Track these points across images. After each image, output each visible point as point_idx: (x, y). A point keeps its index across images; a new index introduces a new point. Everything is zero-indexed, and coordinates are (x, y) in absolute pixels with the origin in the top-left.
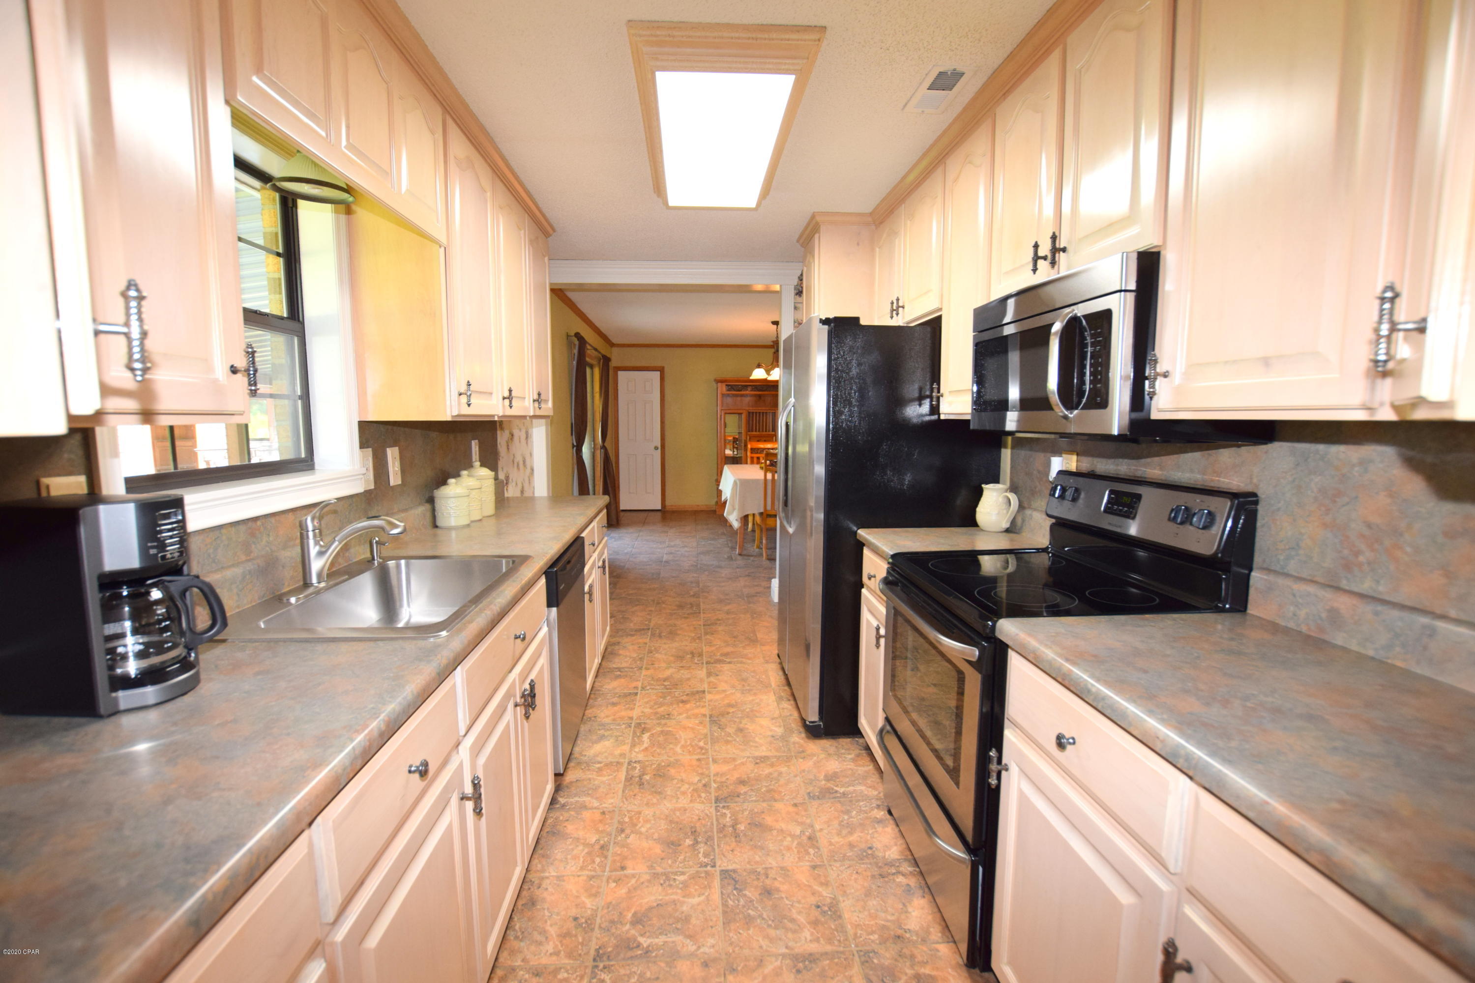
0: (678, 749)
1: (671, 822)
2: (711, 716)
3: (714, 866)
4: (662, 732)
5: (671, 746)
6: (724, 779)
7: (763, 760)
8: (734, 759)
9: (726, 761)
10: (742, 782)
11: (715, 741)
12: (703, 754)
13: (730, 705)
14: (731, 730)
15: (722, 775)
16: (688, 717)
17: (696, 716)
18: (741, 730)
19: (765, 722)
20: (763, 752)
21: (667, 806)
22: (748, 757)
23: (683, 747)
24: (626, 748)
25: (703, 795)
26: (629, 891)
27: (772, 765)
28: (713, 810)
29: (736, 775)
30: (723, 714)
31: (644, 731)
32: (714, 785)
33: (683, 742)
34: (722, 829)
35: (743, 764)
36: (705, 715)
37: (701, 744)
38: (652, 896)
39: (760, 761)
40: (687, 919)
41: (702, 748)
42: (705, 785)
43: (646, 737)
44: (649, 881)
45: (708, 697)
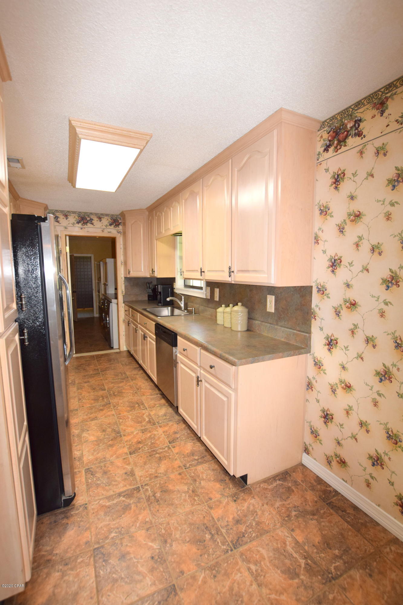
2: (121, 436)
4: (141, 423)
5: (134, 417)
6: (109, 410)
7: (93, 419)
8: (106, 417)
9: (109, 416)
10: (102, 410)
11: (116, 423)
12: (119, 417)
13: (111, 446)
14: (109, 430)
15: (109, 411)
16: (132, 433)
17: (129, 434)
18: (104, 431)
19: (92, 438)
20: (93, 423)
21: (126, 399)
22: (99, 419)
23: (129, 418)
24: (152, 413)
25: (115, 404)
27: (90, 418)
28: (111, 401)
29: (104, 412)
30: (114, 439)
31: (149, 422)
32: (112, 407)
33: (129, 420)
34: (107, 397)
35: (102, 416)
36: (124, 436)
37: (121, 421)
39: (95, 418)
41: (120, 419)
42: (115, 407)
43: (147, 419)
45: (126, 450)
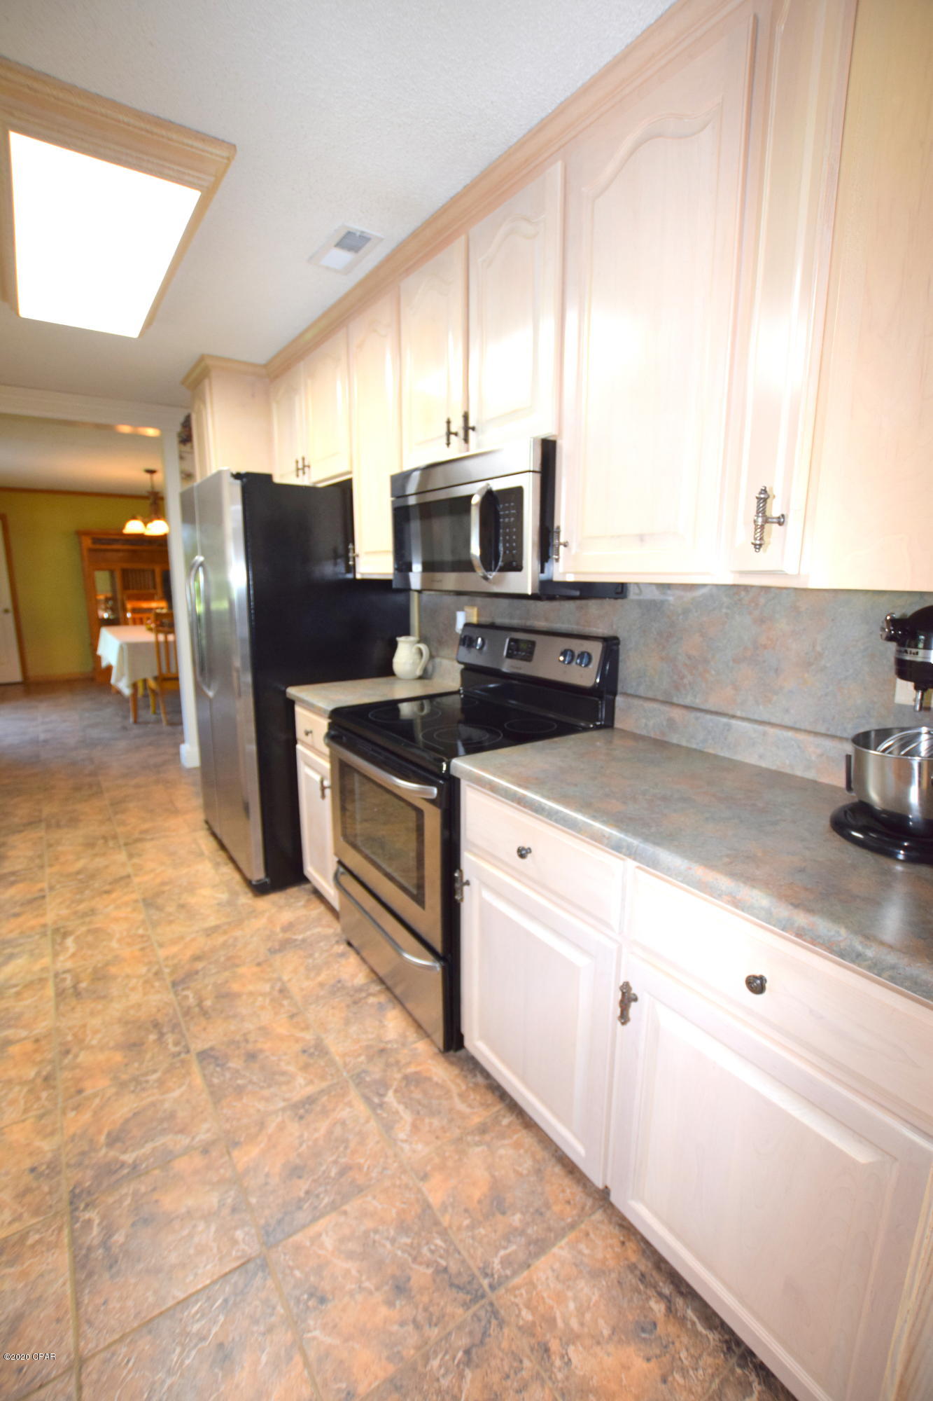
0: (114, 944)
1: (127, 1023)
2: (144, 900)
3: (188, 1052)
4: (89, 931)
5: (105, 943)
6: (176, 961)
7: (215, 929)
8: (182, 938)
9: (174, 942)
10: (197, 958)
11: (155, 924)
12: (147, 941)
13: (163, 884)
14: (171, 908)
15: (174, 957)
16: (118, 907)
17: (126, 904)
18: (182, 906)
19: (206, 892)
20: (212, 922)
21: (116, 1008)
22: (197, 932)
23: (120, 941)
24: (46, 961)
25: (157, 984)
26: (95, 1113)
27: (225, 933)
28: (172, 996)
29: (189, 953)
30: (159, 894)
31: (65, 935)
32: (167, 970)
33: (118, 936)
34: (187, 1012)
35: (194, 940)
36: (136, 901)
37: (141, 931)
38: (125, 1107)
39: (210, 932)
40: (172, 1116)
41: (142, 936)
42: (156, 974)
43: (70, 942)
44: (117, 1094)
45: (136, 880)
